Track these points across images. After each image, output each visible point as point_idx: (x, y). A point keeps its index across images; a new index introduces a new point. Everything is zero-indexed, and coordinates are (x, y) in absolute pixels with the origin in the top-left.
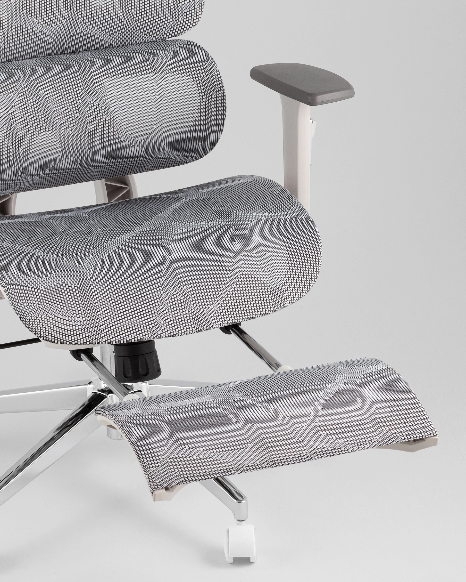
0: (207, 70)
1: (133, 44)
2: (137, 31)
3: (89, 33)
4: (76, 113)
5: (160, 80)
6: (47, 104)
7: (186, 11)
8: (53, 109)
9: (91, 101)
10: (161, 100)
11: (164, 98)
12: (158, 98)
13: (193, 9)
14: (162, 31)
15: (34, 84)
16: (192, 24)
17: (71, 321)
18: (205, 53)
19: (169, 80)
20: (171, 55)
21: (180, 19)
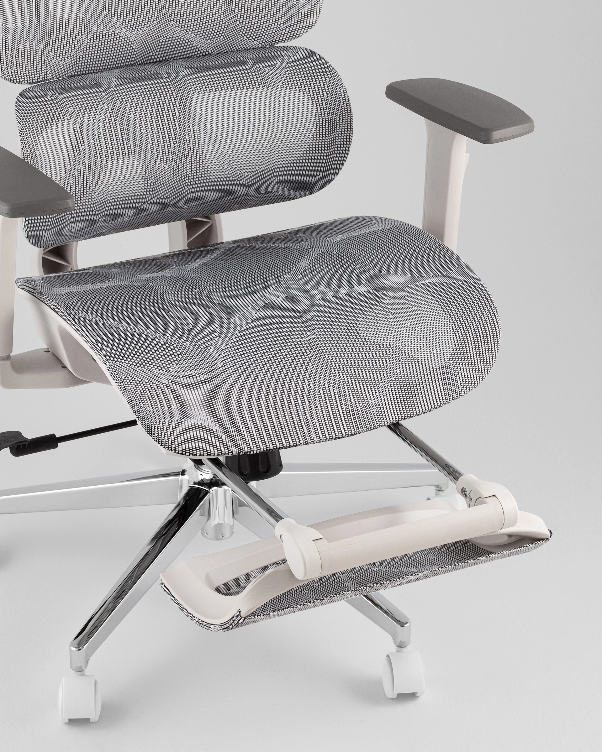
0: (331, 86)
1: (234, 51)
2: (240, 35)
3: (182, 38)
4: (172, 142)
5: (274, 100)
6: (137, 131)
7: (301, 11)
8: (145, 138)
9: (191, 127)
10: (275, 124)
11: (279, 122)
12: (272, 122)
13: (309, 7)
14: (270, 35)
15: (121, 106)
16: (308, 27)
17: (205, 426)
18: (327, 64)
19: (285, 99)
20: (285, 67)
21: (294, 20)
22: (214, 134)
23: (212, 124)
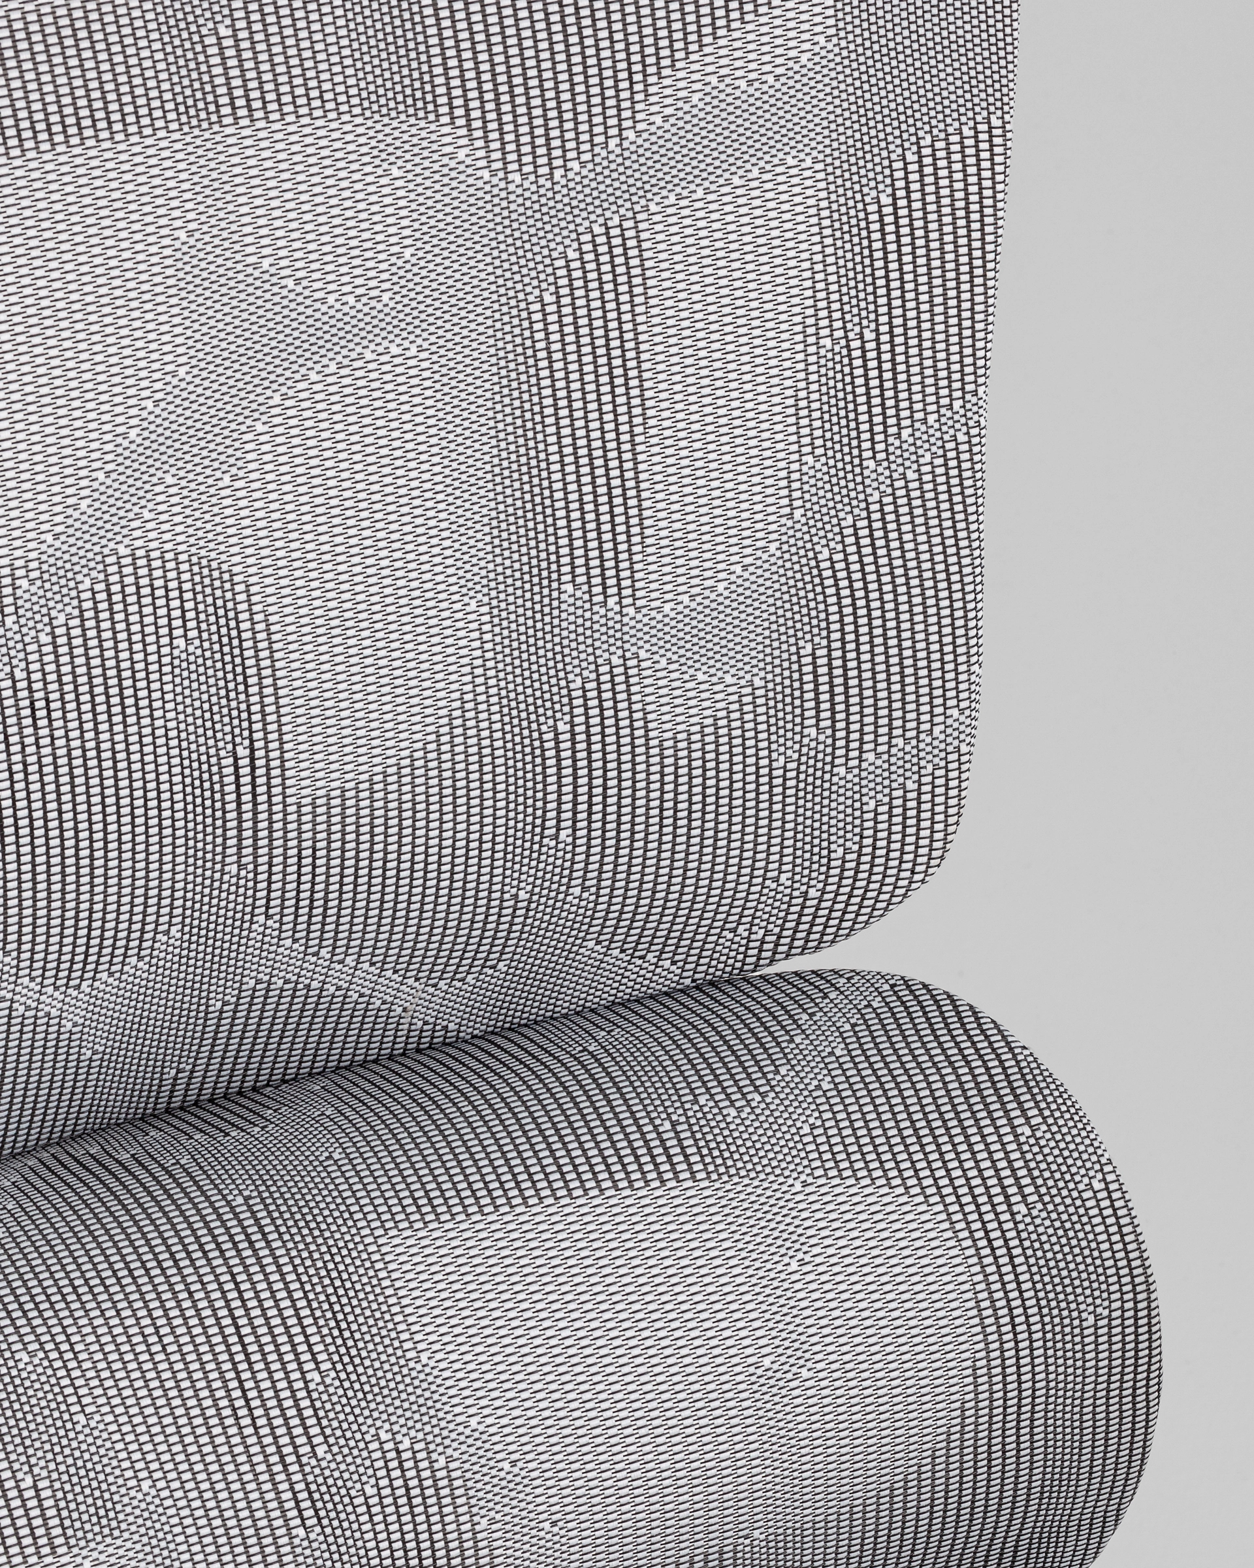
0: (1043, 1166)
1: (565, 1016)
2: (591, 944)
3: (315, 984)
4: (298, 1521)
5: (776, 1258)
6: (123, 1491)
7: (872, 804)
8: (164, 1519)
9: (384, 1436)
11: (809, 1364)
12: (776, 1367)
13: (910, 785)
14: (734, 930)
15: (34, 1377)
16: (908, 874)
18: (1015, 1056)
19: (831, 1251)
20: (818, 1087)
21: (841, 851)
22: (499, 1456)
23: (486, 1412)
